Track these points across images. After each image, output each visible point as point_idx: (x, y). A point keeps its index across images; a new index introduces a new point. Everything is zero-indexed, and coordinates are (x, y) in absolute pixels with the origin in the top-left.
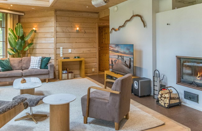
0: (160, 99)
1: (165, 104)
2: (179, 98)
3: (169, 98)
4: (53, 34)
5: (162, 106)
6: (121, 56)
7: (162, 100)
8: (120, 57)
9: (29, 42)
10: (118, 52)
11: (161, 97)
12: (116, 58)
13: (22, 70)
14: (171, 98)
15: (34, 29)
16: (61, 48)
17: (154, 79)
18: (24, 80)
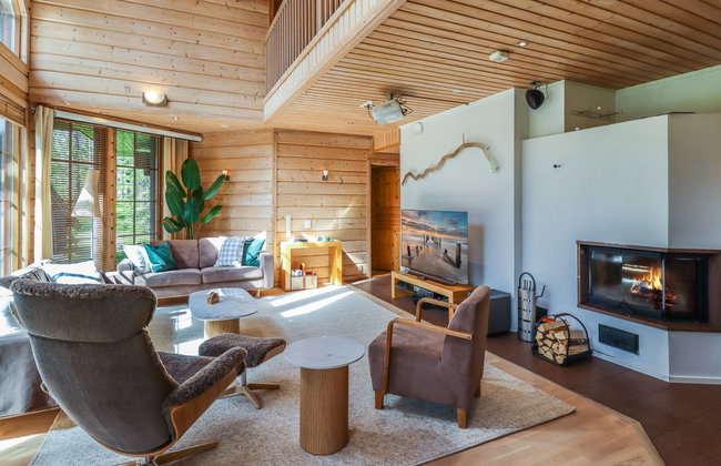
0: (540, 344)
1: (554, 355)
2: (587, 342)
3: (566, 343)
4: (270, 185)
5: (547, 360)
6: (433, 238)
7: (545, 345)
8: (430, 241)
9: (215, 203)
10: (426, 228)
11: (545, 338)
12: (420, 242)
13: (200, 269)
14: (570, 343)
15: (225, 172)
16: (288, 218)
17: (519, 293)
18: (215, 296)
